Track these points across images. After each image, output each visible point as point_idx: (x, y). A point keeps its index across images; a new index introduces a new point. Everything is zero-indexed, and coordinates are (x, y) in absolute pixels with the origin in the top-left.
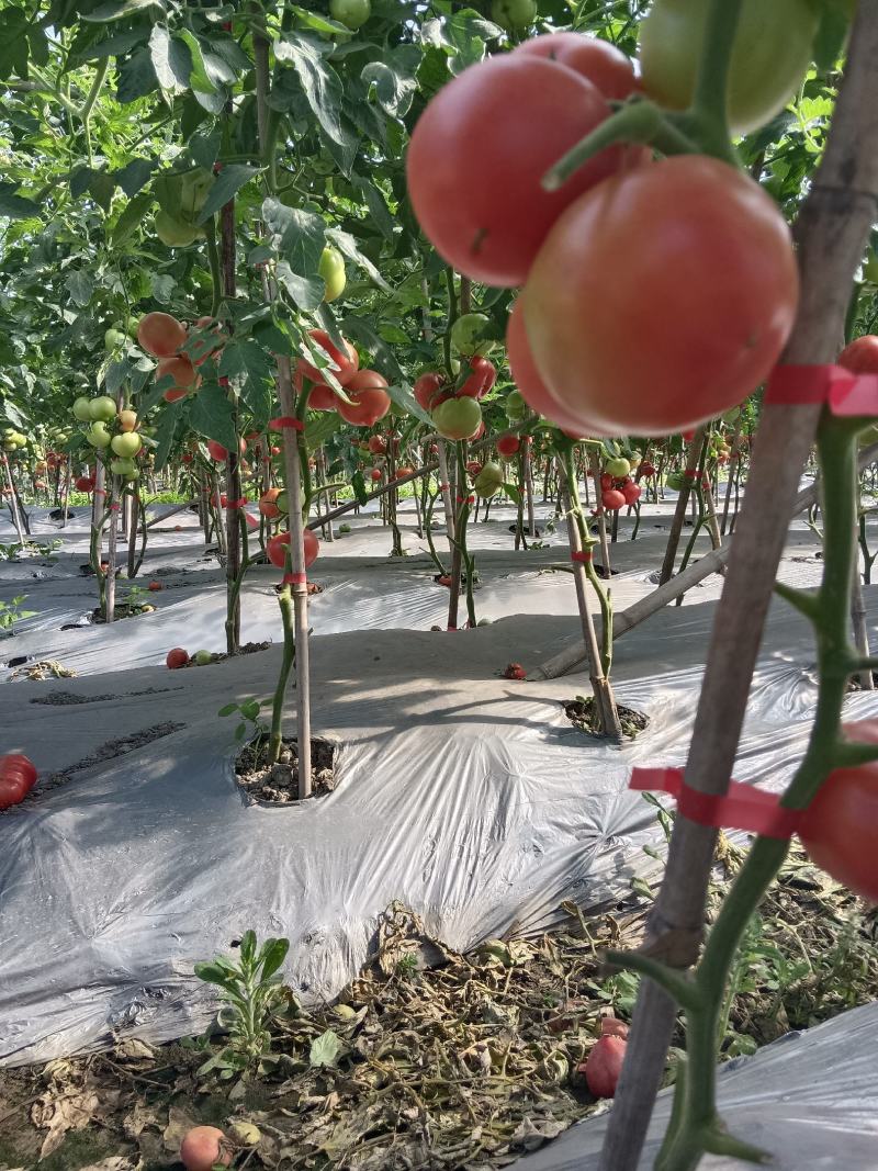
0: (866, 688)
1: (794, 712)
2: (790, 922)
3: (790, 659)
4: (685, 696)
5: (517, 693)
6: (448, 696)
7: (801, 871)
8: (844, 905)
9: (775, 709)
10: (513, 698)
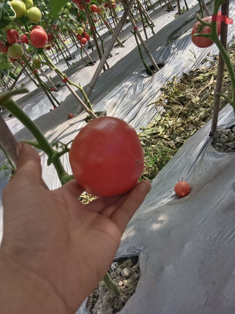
0: (158, 71)
1: (142, 88)
2: (155, 144)
3: (137, 73)
4: (114, 99)
5: (72, 123)
6: (55, 134)
7: (154, 130)
8: (165, 134)
9: (137, 90)
10: (72, 125)
